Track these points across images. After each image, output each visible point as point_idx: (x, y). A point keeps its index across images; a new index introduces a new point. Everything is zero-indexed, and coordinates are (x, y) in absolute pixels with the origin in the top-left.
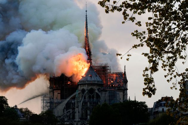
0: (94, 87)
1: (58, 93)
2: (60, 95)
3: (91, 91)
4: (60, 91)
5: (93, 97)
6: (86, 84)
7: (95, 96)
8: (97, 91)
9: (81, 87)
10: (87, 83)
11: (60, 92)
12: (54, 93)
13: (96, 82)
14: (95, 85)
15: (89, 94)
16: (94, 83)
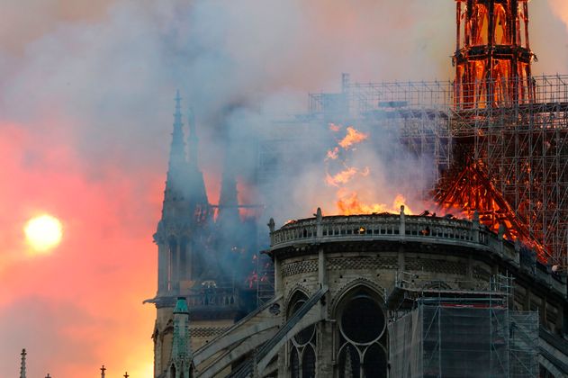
10: (320, 233)
13: (402, 229)
14: (394, 261)
15: (343, 340)
16: (380, 237)
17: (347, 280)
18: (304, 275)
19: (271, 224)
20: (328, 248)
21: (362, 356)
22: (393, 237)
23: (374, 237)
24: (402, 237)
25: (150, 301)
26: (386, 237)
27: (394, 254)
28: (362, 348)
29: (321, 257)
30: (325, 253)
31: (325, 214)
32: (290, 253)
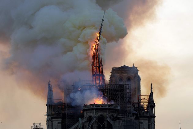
1: (59, 123)
2: (60, 124)
3: (101, 119)
4: (61, 119)
6: (93, 109)
7: (106, 126)
8: (108, 119)
10: (95, 107)
11: (61, 121)
12: (53, 123)
13: (108, 106)
14: (106, 111)
15: (98, 124)
16: (104, 107)
17: (99, 114)
18: (91, 113)
19: (85, 105)
20: (96, 109)
21: (101, 126)
22: (106, 108)
23: (103, 107)
24: (108, 107)
25: (45, 115)
26: (105, 107)
27: (106, 110)
28: (101, 125)
29: (95, 111)
30: (96, 110)
31: (95, 104)
32: (89, 110)
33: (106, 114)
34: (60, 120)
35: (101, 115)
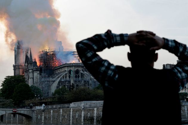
0: (79, 68)
1: (38, 74)
3: (77, 72)
5: (79, 77)
6: (73, 66)
7: (80, 76)
8: (82, 72)
9: (68, 68)
15: (75, 74)
24: (81, 65)
32: (70, 66)
33: (80, 69)
34: (38, 72)
35: (77, 70)
